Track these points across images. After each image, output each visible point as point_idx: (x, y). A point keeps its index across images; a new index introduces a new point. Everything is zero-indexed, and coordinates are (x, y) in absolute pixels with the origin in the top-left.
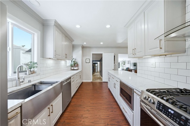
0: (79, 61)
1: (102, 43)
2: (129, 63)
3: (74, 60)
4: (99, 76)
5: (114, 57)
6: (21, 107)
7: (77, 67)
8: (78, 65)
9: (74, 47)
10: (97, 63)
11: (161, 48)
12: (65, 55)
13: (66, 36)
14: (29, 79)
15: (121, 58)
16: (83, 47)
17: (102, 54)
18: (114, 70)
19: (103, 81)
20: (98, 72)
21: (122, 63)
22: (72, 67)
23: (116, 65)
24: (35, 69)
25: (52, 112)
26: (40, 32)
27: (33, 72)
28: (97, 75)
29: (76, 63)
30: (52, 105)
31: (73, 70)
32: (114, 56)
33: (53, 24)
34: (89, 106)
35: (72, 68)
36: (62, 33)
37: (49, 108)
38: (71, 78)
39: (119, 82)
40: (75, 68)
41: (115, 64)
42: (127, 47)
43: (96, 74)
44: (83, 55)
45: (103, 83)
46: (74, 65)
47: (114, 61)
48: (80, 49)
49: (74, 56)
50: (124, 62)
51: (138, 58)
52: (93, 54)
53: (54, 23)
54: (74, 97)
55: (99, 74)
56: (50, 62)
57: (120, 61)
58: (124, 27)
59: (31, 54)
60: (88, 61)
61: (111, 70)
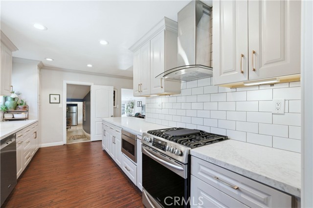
1: (89, 66)
2: (140, 106)
3: (13, 96)
4: (80, 133)
5: (114, 93)
7: (22, 114)
10: (76, 105)
11: (162, 87)
15: (126, 97)
16: (42, 67)
17: (89, 87)
18: (114, 116)
19: (92, 140)
20: (77, 125)
21: (129, 106)
23: (118, 107)
28: (77, 131)
29: (19, 102)
32: (114, 91)
34: (65, 185)
35: (8, 116)
38: (17, 136)
39: (120, 131)
40: (18, 116)
41: (115, 106)
42: (132, 78)
43: (73, 128)
44: (42, 85)
45: (92, 144)
46: (16, 108)
47: (114, 100)
48: (35, 70)
50: (133, 103)
51: (147, 97)
52: (68, 85)
54: (22, 179)
55: (80, 128)
57: (126, 102)
58: (129, 49)
60: (55, 99)
61: (109, 117)
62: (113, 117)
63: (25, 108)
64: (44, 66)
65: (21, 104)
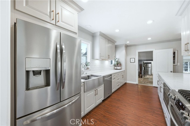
0: (122, 61)
1: (149, 39)
3: (117, 60)
5: (174, 54)
6: (84, 82)
7: (119, 67)
8: (121, 65)
9: (116, 47)
10: (151, 63)
12: (108, 56)
13: (109, 40)
14: (86, 72)
16: (127, 46)
19: (153, 86)
22: (116, 66)
23: (178, 65)
24: (89, 67)
25: (97, 94)
26: (91, 42)
27: (88, 69)
29: (119, 62)
30: (97, 90)
31: (116, 69)
33: (99, 35)
35: (116, 68)
36: (105, 38)
37: (95, 90)
38: (112, 76)
39: (163, 84)
40: (118, 68)
41: (176, 64)
46: (118, 65)
47: (174, 59)
48: (124, 48)
49: (118, 56)
52: (139, 52)
53: (99, 33)
56: (97, 62)
58: (176, 15)
59: (86, 57)
60: (133, 60)
61: (168, 72)
62: (172, 73)
63: (120, 65)
64: (127, 45)
65: (119, 63)
